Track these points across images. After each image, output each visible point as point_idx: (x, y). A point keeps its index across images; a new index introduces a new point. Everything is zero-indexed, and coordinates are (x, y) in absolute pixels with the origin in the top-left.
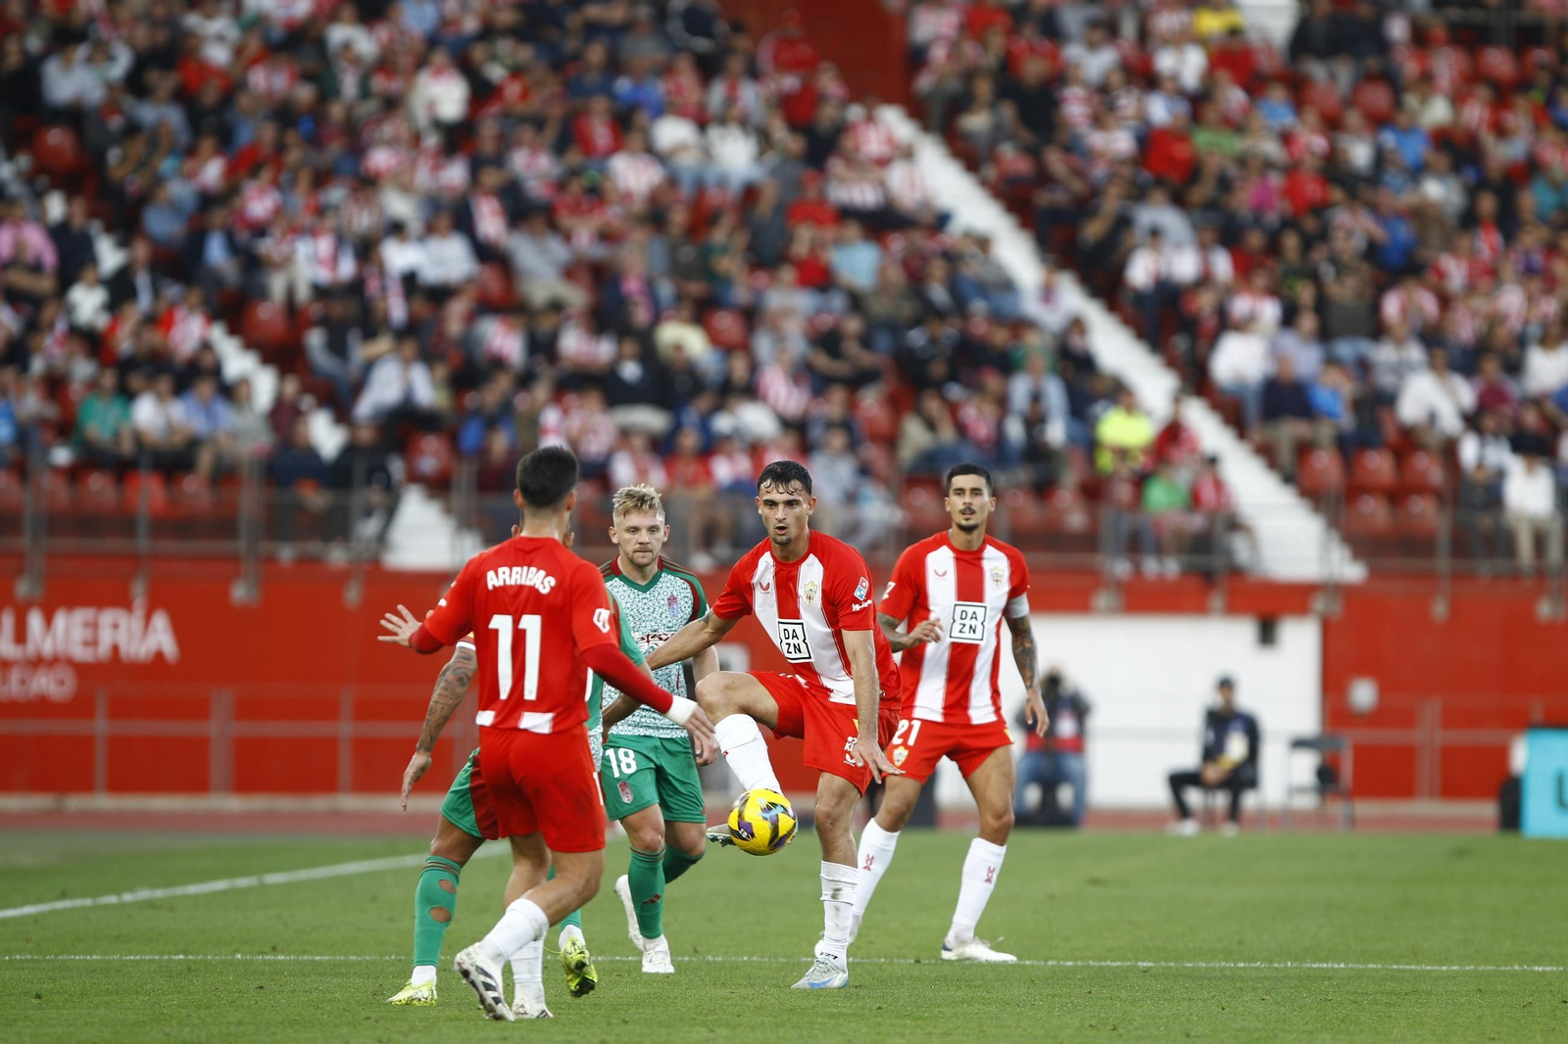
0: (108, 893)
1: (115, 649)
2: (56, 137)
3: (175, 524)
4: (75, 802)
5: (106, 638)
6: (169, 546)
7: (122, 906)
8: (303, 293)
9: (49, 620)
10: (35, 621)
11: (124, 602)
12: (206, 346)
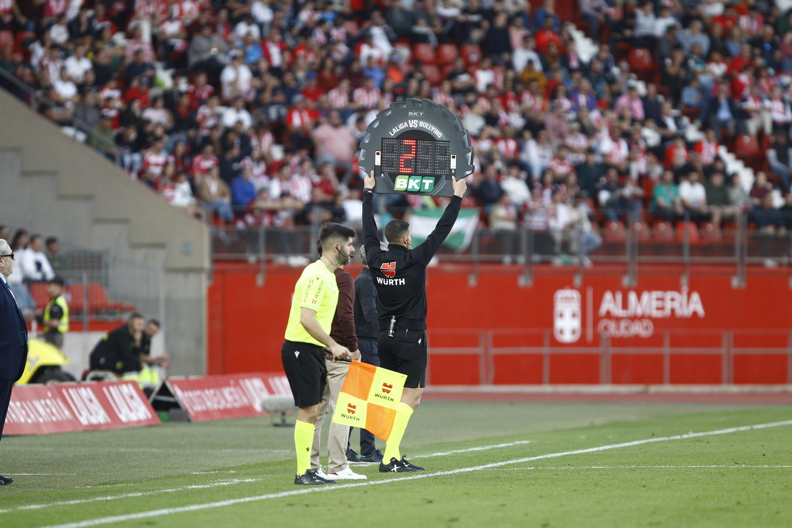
0: (676, 435)
1: (673, 311)
2: (641, 53)
3: (702, 248)
4: (654, 389)
5: (668, 305)
6: (699, 259)
7: (682, 441)
8: (768, 129)
9: (639, 297)
10: (632, 297)
11: (678, 289)
12: (717, 158)
